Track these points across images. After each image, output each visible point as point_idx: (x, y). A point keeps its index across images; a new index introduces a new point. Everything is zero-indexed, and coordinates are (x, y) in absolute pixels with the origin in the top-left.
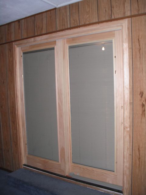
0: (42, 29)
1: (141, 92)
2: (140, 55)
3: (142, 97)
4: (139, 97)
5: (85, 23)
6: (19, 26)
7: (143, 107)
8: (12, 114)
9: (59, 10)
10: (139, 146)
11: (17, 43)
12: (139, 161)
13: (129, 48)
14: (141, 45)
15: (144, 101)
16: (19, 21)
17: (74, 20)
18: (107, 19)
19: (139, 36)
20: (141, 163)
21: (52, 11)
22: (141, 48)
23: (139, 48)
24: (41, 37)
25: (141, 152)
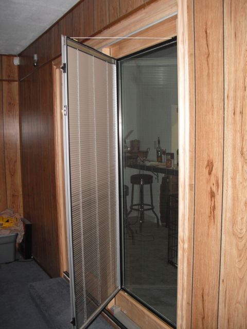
0: (80, 33)
1: (208, 161)
2: (209, 69)
3: (210, 173)
4: (206, 171)
5: (126, 11)
7: (212, 200)
10: (203, 290)
11: (56, 61)
12: (203, 324)
13: (190, 55)
14: (210, 43)
15: (213, 184)
17: (114, 9)
19: (206, 24)
22: (210, 50)
23: (207, 51)
25: (206, 304)
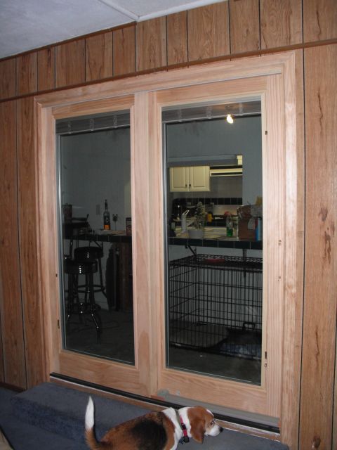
0: (102, 68)
1: (322, 209)
2: (322, 129)
3: (324, 219)
4: (319, 219)
5: (200, 57)
6: (49, 59)
7: (326, 243)
8: (26, 257)
9: (143, 28)
10: (317, 328)
11: (44, 97)
12: (317, 361)
13: (298, 114)
14: (324, 106)
15: (328, 229)
16: (48, 49)
17: (176, 51)
18: (250, 49)
19: (319, 90)
20: (320, 364)
21: (125, 29)
22: (324, 113)
23: (320, 113)
24: (99, 85)
25: (321, 340)
